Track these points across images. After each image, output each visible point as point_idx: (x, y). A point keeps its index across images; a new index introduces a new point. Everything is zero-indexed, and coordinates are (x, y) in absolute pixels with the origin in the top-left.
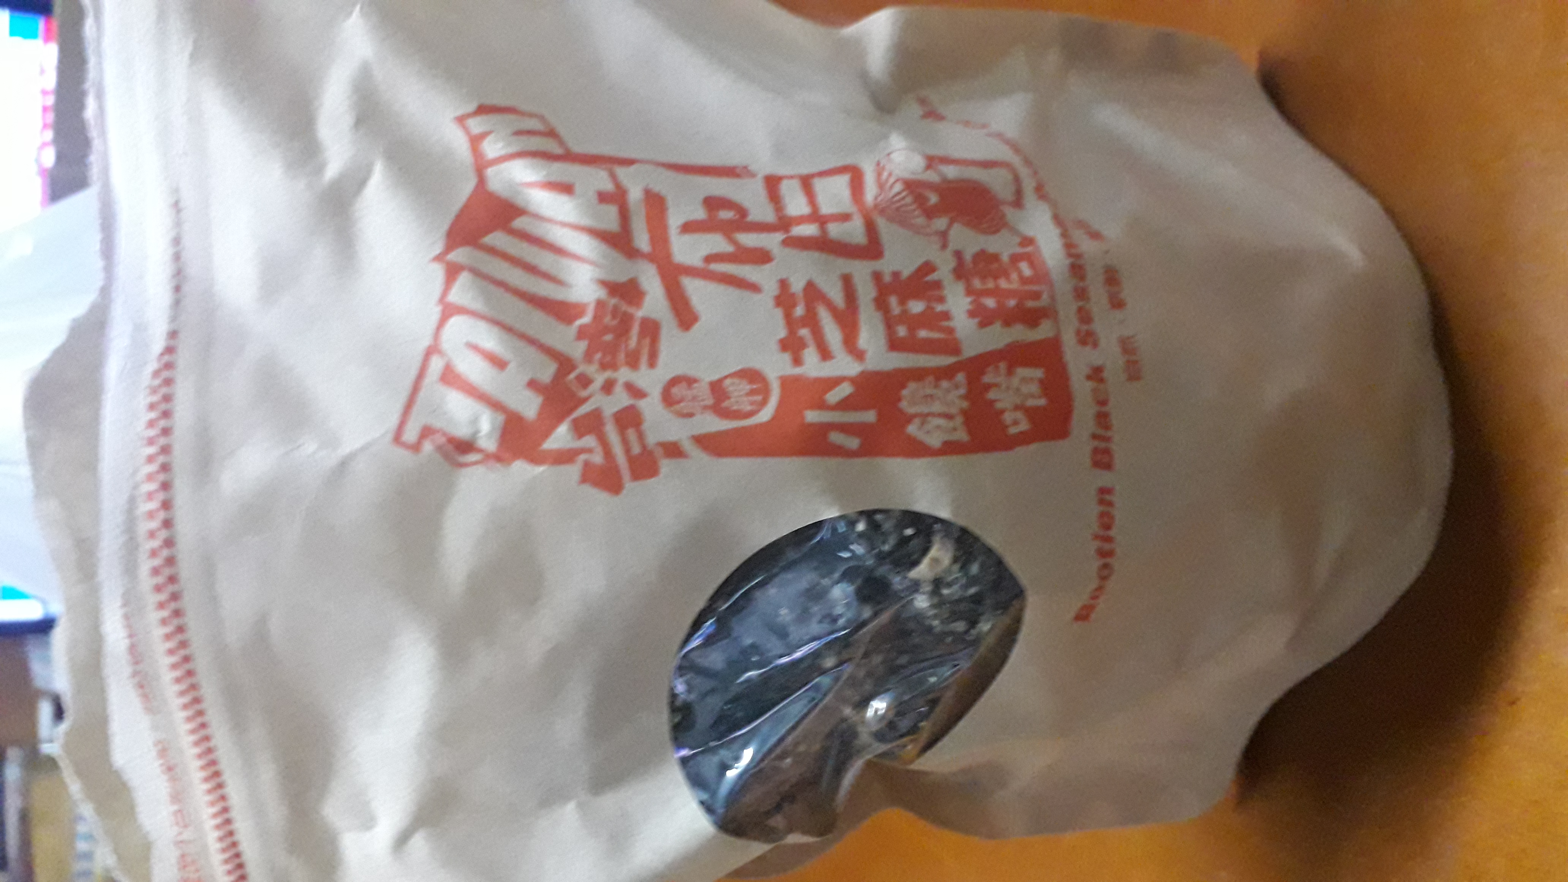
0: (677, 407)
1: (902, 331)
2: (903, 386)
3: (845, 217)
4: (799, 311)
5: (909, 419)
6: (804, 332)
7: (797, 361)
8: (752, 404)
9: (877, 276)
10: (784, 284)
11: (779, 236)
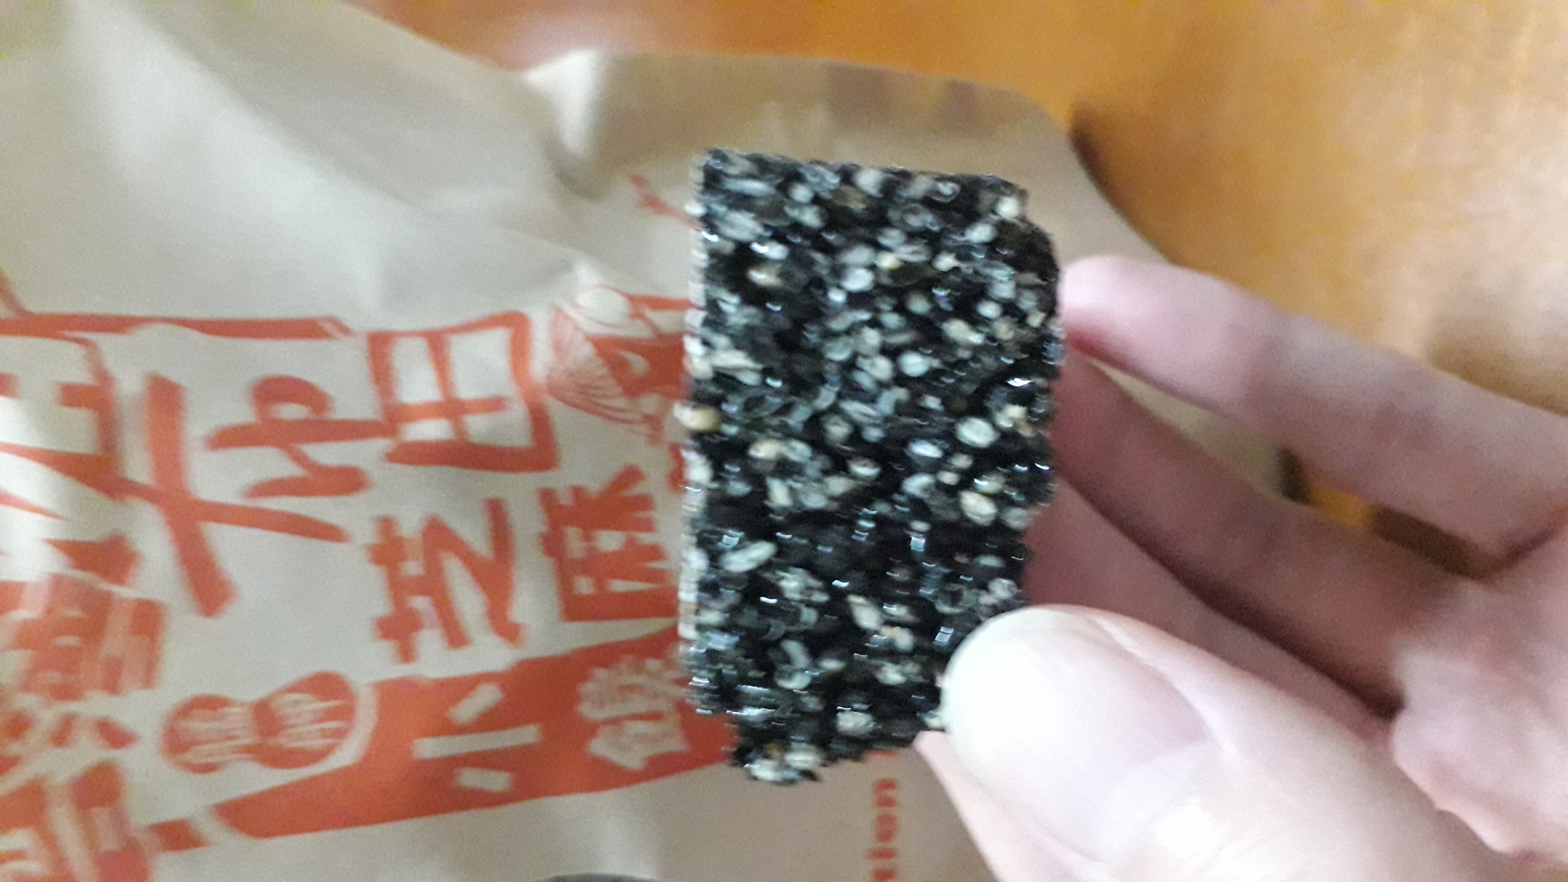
0: (189, 756)
1: (584, 586)
2: (584, 677)
3: (494, 404)
4: (413, 568)
5: (591, 729)
6: (421, 603)
7: (407, 654)
8: (324, 734)
9: (547, 497)
10: (386, 525)
11: (381, 445)
